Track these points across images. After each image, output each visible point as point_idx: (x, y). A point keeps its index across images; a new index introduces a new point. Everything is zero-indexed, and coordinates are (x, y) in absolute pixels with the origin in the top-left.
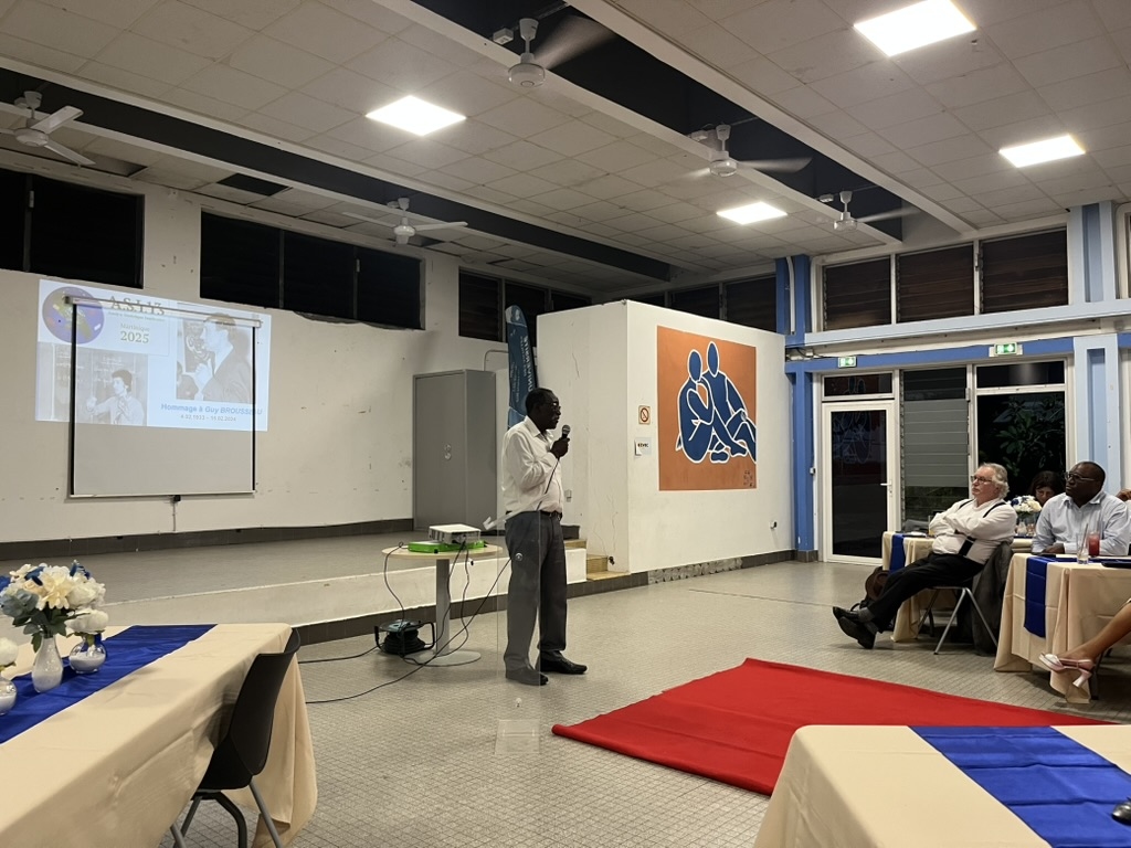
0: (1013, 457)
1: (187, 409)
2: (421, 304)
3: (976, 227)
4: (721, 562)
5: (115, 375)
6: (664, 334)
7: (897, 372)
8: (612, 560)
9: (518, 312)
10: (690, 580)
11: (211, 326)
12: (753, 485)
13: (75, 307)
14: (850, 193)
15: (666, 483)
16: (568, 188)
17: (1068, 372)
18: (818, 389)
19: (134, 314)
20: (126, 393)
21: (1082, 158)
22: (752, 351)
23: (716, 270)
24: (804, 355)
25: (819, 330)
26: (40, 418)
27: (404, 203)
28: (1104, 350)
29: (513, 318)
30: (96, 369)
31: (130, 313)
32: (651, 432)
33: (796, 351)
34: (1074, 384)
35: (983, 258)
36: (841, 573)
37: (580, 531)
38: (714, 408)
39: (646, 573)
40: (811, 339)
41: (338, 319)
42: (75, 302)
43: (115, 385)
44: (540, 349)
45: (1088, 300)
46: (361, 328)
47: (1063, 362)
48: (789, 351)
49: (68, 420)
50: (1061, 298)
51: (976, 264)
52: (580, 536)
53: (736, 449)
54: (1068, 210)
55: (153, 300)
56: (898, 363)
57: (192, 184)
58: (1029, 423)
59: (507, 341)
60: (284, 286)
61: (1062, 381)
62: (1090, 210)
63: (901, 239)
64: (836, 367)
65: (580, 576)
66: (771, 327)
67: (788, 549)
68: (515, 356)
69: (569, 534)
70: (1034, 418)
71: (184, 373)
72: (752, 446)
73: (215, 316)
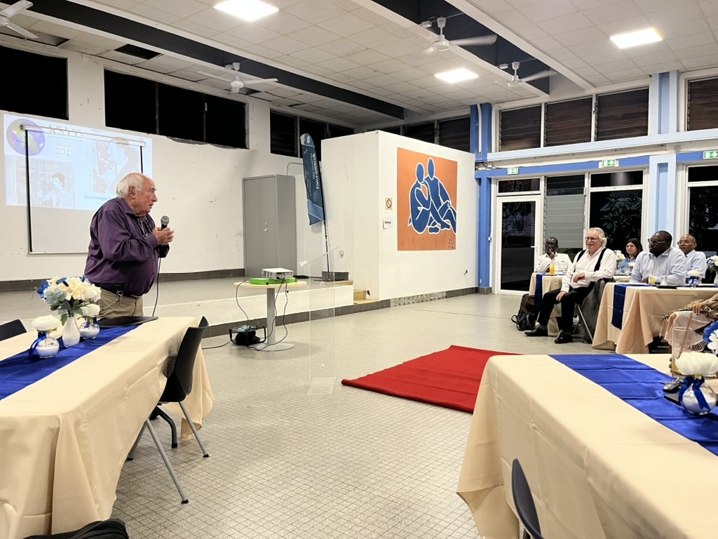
0: (610, 231)
1: (101, 199)
2: (247, 133)
3: (594, 86)
4: (434, 294)
5: (53, 176)
6: (401, 152)
7: (543, 178)
8: (368, 292)
9: (309, 138)
10: (416, 305)
11: (113, 145)
12: (453, 248)
13: (26, 131)
14: (518, 63)
15: (402, 246)
16: (342, 57)
17: (645, 178)
18: (495, 188)
19: (64, 137)
20: (61, 188)
21: (660, 43)
22: (455, 163)
23: (433, 112)
24: (486, 167)
25: (496, 151)
26: (8, 204)
27: (237, 66)
28: (667, 164)
29: (305, 142)
30: (42, 173)
31: (61, 136)
32: (393, 214)
33: (482, 165)
34: (648, 186)
35: (598, 106)
36: (505, 301)
37: (349, 276)
38: (431, 199)
39: (389, 300)
40: (491, 157)
41: (194, 141)
42: (27, 129)
43: (55, 182)
44: (322, 163)
45: (660, 133)
46: (209, 148)
47: (642, 172)
48: (477, 164)
49: (26, 205)
50: (644, 131)
51: (593, 109)
52: (349, 278)
53: (444, 225)
54: (651, 76)
55: (76, 128)
56: (543, 172)
57: (98, 51)
58: (621, 210)
59: (301, 157)
60: (159, 119)
61: (641, 183)
62: (664, 76)
63: (548, 94)
64: (507, 174)
65: (350, 302)
66: (467, 149)
67: (474, 286)
68: (307, 167)
69: (342, 277)
70: (624, 207)
71: (98, 175)
72: (454, 224)
73: (116, 138)
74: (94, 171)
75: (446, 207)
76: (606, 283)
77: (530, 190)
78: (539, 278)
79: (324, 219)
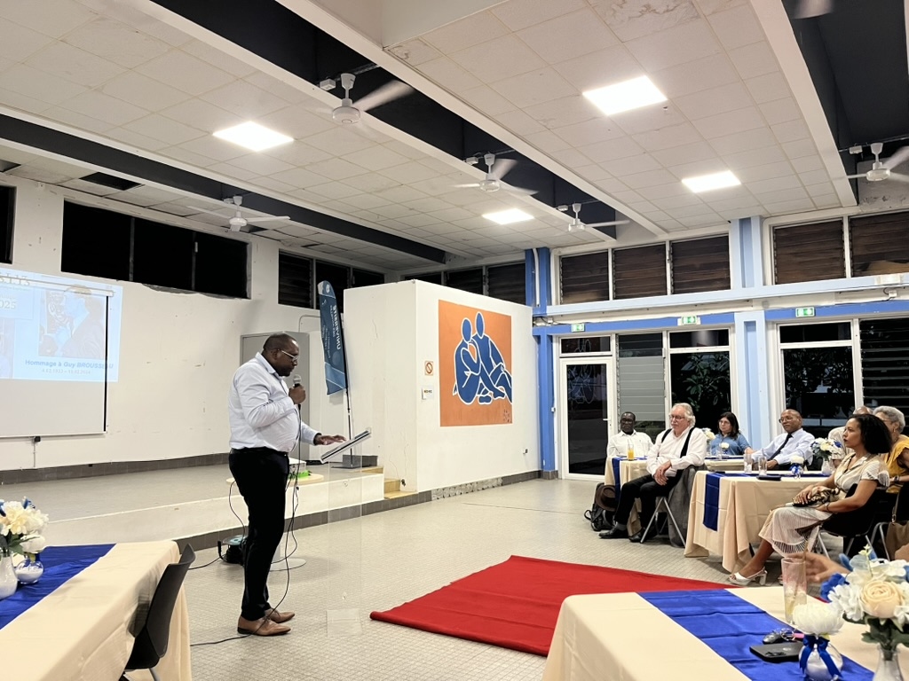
0: (695, 397)
1: (47, 364)
2: (248, 278)
3: (667, 231)
4: (487, 481)
6: (443, 306)
7: (614, 336)
8: (403, 483)
9: (328, 286)
10: (464, 496)
11: (70, 295)
12: (510, 421)
14: (580, 205)
15: (446, 420)
17: (731, 337)
18: (557, 347)
19: (5, 285)
21: (738, 187)
22: (509, 318)
23: (481, 257)
24: (546, 322)
25: (557, 304)
27: (238, 200)
28: (755, 322)
29: (324, 291)
32: (434, 381)
33: (540, 319)
34: (735, 347)
35: (673, 253)
36: (574, 487)
37: (378, 460)
38: (481, 362)
39: (430, 491)
40: (550, 310)
41: (180, 290)
44: (345, 316)
45: (744, 286)
46: (198, 297)
47: (727, 331)
48: (534, 319)
50: (725, 284)
51: (668, 258)
52: (378, 464)
53: (497, 393)
54: (730, 222)
55: (20, 274)
56: (614, 329)
57: (58, 179)
58: (705, 371)
59: (318, 308)
60: (134, 262)
61: (727, 344)
62: (745, 222)
63: (615, 238)
64: (570, 331)
65: (378, 495)
66: (522, 301)
67: (536, 469)
68: (326, 321)
69: (369, 462)
70: (709, 368)
71: (46, 334)
72: (509, 391)
73: (74, 286)
74: (42, 329)
75: (498, 370)
76: (696, 471)
77: (599, 351)
78: (616, 463)
79: (347, 387)
